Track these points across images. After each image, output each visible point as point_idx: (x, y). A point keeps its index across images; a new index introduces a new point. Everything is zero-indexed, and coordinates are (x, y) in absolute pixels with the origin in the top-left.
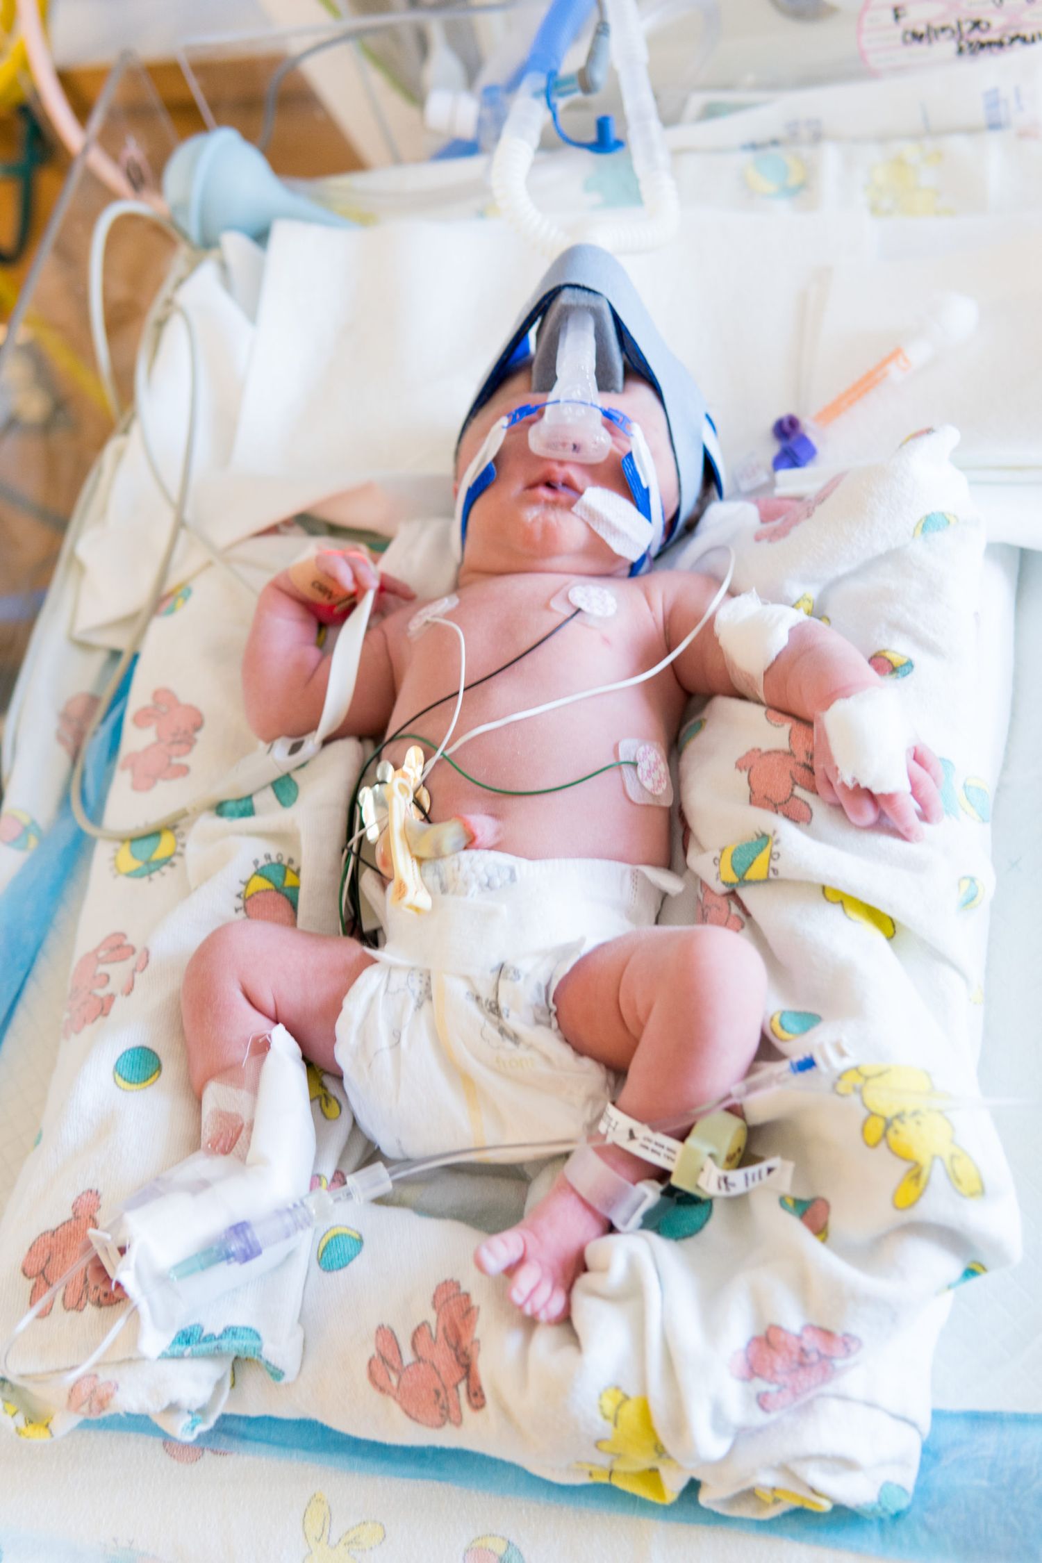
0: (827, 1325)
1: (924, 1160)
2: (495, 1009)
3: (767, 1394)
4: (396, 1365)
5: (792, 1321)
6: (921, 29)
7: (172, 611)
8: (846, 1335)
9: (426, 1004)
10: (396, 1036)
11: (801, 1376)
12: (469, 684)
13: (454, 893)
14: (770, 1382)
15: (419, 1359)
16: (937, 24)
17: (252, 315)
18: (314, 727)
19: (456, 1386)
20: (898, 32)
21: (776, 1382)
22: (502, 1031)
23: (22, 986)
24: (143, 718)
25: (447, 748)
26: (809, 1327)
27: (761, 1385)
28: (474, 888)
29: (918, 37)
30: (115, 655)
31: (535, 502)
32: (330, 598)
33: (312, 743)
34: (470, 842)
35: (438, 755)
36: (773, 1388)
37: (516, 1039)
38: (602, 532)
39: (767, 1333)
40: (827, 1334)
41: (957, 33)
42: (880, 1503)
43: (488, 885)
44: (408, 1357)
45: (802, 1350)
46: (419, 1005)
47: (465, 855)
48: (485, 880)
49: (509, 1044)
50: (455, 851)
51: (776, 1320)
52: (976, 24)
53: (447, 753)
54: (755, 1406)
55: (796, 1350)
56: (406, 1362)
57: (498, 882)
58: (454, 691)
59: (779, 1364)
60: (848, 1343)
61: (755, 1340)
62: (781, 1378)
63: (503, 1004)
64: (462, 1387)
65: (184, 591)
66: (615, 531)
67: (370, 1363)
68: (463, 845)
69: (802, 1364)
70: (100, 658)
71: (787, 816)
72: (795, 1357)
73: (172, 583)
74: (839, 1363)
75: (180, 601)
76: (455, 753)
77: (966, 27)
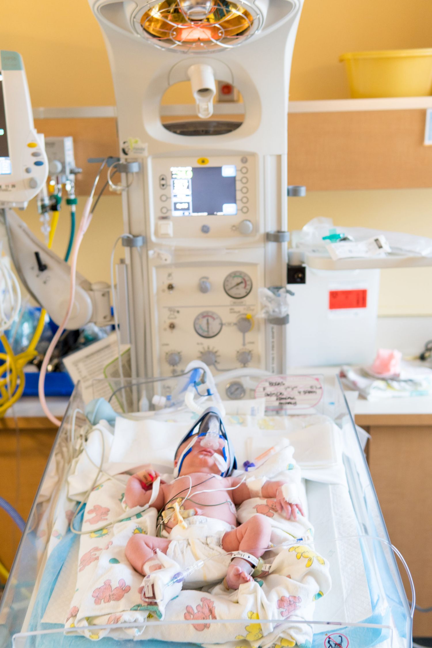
0: (294, 595)
1: (311, 557)
2: (207, 544)
3: (283, 611)
4: (193, 613)
5: (287, 595)
6: (269, 393)
7: (98, 489)
8: (299, 597)
9: (189, 546)
10: (182, 552)
11: (290, 607)
12: (192, 486)
13: (193, 524)
14: (284, 609)
15: (199, 612)
16: (273, 392)
17: (113, 433)
18: (148, 503)
19: (209, 616)
20: (264, 393)
21: (285, 609)
22: (210, 548)
23: (62, 567)
24: (90, 512)
25: (188, 497)
26: (290, 596)
27: (281, 610)
28: (198, 523)
29: (268, 395)
30: (78, 503)
31: (202, 454)
32: (146, 481)
33: (147, 506)
34: (196, 514)
35: (185, 499)
36: (284, 610)
37: (213, 549)
38: (217, 463)
39: (281, 599)
40: (295, 597)
41: (277, 395)
42: (305, 644)
43: (201, 522)
44: (196, 611)
45: (290, 601)
46: (187, 547)
47: (195, 517)
48: (200, 521)
49: (211, 550)
50: (192, 516)
51: (283, 595)
52: (281, 394)
53: (188, 498)
54: (280, 615)
55: (288, 601)
56: (195, 612)
57: (203, 522)
58: (188, 488)
59: (285, 604)
60: (299, 598)
61: (279, 601)
62: (286, 608)
63: (208, 543)
64: (211, 616)
65: (101, 485)
66: (220, 464)
67: (185, 614)
68: (194, 514)
69: (290, 604)
70: (74, 503)
71: (267, 516)
72: (288, 602)
73: (98, 483)
74: (297, 604)
75: (100, 487)
76: (190, 498)
77: (279, 394)
